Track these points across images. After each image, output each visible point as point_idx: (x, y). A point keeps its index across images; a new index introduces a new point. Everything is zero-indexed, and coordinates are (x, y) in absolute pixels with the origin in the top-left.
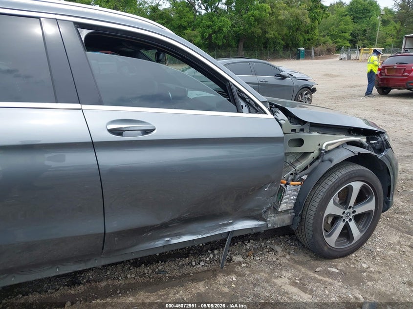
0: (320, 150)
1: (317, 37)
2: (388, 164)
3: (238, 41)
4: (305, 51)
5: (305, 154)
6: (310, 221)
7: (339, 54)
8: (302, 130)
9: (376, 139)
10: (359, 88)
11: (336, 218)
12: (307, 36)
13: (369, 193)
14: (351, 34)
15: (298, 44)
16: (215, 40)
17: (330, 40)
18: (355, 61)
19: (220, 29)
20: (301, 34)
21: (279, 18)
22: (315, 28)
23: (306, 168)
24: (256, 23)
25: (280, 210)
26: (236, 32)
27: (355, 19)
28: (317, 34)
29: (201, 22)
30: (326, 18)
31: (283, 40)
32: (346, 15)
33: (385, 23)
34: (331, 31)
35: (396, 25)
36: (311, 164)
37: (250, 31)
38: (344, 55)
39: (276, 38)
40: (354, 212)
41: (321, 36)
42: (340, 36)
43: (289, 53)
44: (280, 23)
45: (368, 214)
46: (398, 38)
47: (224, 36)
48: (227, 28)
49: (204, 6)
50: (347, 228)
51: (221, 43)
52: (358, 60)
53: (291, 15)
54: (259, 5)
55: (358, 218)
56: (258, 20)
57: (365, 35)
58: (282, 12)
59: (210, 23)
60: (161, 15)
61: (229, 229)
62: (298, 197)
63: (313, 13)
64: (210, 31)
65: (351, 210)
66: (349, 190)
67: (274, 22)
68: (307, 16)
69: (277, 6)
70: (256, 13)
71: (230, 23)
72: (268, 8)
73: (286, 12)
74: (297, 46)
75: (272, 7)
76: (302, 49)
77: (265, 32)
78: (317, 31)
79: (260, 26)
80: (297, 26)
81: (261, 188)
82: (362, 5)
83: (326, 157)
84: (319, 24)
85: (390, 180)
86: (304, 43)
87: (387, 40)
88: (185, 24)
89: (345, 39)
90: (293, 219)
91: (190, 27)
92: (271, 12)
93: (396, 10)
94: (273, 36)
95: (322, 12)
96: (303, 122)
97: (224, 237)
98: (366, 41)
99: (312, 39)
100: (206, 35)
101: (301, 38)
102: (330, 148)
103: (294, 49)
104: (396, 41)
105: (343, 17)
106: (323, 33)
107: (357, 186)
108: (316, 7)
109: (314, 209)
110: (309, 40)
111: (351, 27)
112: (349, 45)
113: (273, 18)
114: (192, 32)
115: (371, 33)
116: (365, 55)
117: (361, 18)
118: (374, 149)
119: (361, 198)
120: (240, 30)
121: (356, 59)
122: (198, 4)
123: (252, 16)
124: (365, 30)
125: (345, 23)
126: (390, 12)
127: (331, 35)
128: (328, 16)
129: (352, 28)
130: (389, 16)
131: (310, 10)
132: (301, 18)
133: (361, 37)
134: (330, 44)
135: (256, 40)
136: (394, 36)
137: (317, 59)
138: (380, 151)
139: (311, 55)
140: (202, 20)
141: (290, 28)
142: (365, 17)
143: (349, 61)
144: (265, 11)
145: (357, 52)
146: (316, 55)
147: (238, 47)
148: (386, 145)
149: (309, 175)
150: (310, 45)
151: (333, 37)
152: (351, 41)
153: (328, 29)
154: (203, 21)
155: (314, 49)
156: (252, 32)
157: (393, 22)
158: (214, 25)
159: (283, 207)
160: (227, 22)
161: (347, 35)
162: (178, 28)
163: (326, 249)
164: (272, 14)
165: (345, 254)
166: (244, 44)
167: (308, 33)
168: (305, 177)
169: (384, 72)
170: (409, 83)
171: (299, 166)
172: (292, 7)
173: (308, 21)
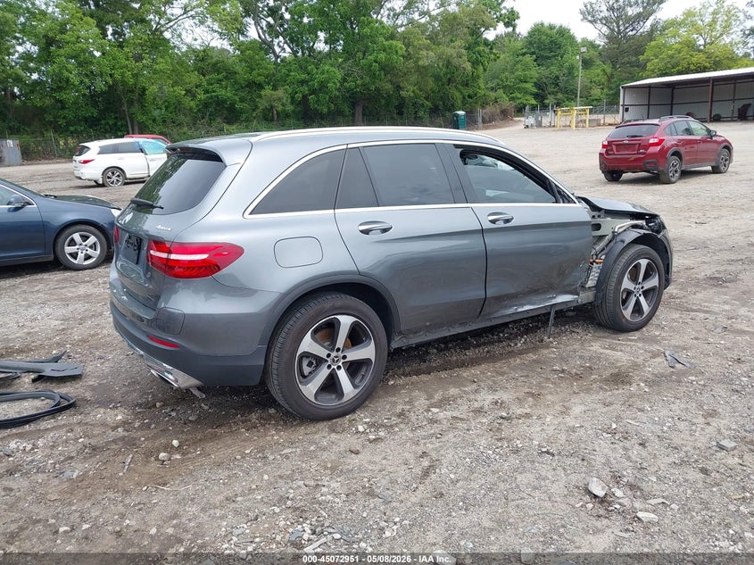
0: (613, 232)
1: (483, 92)
2: (666, 243)
3: (353, 105)
4: (466, 116)
5: (602, 237)
6: (611, 295)
7: (523, 119)
8: (599, 216)
9: (654, 222)
10: (576, 174)
11: (629, 293)
12: (467, 92)
13: (653, 270)
14: (536, 85)
15: (453, 105)
16: (316, 106)
17: (504, 96)
18: (550, 129)
19: (323, 85)
20: (457, 88)
21: (420, 63)
22: (478, 77)
23: (604, 249)
24: (383, 73)
25: (587, 286)
26: (349, 90)
27: (540, 60)
28: (482, 86)
29: (288, 76)
30: (495, 60)
31: (427, 99)
32: (524, 54)
33: (587, 63)
34: (502, 81)
35: (605, 67)
36: (606, 246)
37: (373, 88)
38: (531, 120)
39: (417, 97)
40: (642, 288)
41: (487, 88)
42: (519, 89)
43: (440, 120)
44: (422, 71)
45: (652, 289)
46: (610, 89)
47: (330, 97)
48: (334, 83)
49: (290, 47)
50: (638, 303)
51: (325, 110)
52: (554, 126)
53: (440, 58)
54: (386, 43)
55: (646, 293)
56: (386, 68)
57: (557, 85)
58: (425, 53)
59: (304, 76)
60: (215, 65)
61: (554, 302)
62: (599, 277)
63: (474, 53)
64: (305, 89)
65: (641, 286)
66: (637, 267)
67: (413, 70)
68: (465, 58)
69: (415, 43)
70: (382, 56)
71: (339, 75)
72: (401, 48)
73: (431, 53)
74: (452, 108)
75: (407, 45)
76: (461, 113)
77: (398, 88)
78: (481, 83)
79: (389, 77)
80: (449, 76)
81: (577, 265)
82: (547, 35)
83: (619, 239)
84: (485, 70)
85: (668, 258)
86: (464, 103)
87: (592, 92)
88: (260, 79)
89: (526, 92)
90: (596, 296)
91: (269, 84)
92: (406, 54)
93: (601, 42)
94: (412, 94)
95: (487, 50)
96: (599, 209)
97: (548, 310)
98: (560, 96)
99: (476, 95)
100: (299, 96)
101: (457, 94)
102: (621, 230)
103: (448, 114)
104: (608, 93)
105: (521, 57)
106: (490, 85)
107: (644, 262)
108: (477, 44)
109: (613, 284)
110: (470, 97)
111: (535, 73)
112: (534, 102)
113: (410, 64)
114: (273, 92)
115: (567, 81)
116: (563, 119)
117: (549, 58)
118: (652, 230)
119: (647, 276)
120: (357, 86)
121: (550, 126)
122: (278, 44)
123: (376, 62)
124: (557, 77)
125: (524, 67)
126: (593, 45)
127: (504, 87)
128: (498, 57)
129: (537, 75)
130: (592, 52)
131: (468, 49)
132: (455, 61)
133: (551, 89)
134: (506, 102)
135: (383, 102)
136: (603, 84)
137: (486, 128)
138: (658, 232)
139: (475, 122)
140: (290, 71)
141: (437, 78)
142: (554, 56)
143: (540, 129)
144: (397, 52)
145: (550, 114)
146: (484, 121)
147: (353, 115)
148: (662, 227)
149: (606, 254)
150: (474, 105)
151: (508, 89)
152: (536, 96)
153: (498, 78)
154: (292, 73)
155: (480, 113)
156: (377, 89)
157: (599, 62)
158: (312, 80)
159: (590, 283)
160: (333, 73)
161: (529, 86)
162: (247, 86)
163: (624, 320)
164: (407, 57)
165: (638, 328)
166: (363, 109)
167: (467, 85)
168: (603, 257)
169: (612, 150)
170: (648, 163)
171: (598, 248)
172: (439, 44)
173: (468, 66)
